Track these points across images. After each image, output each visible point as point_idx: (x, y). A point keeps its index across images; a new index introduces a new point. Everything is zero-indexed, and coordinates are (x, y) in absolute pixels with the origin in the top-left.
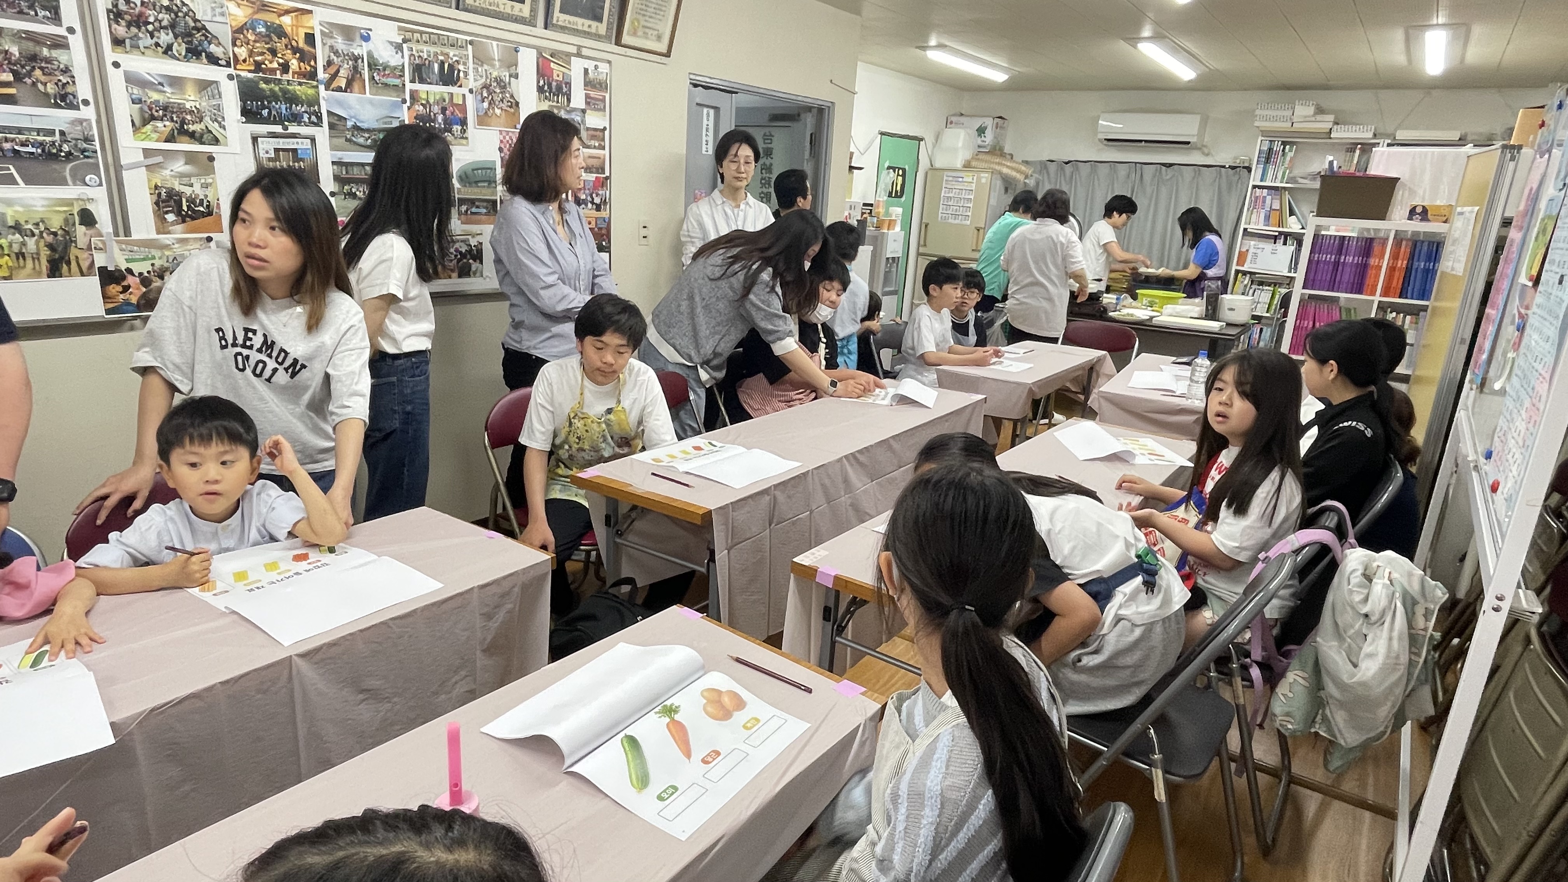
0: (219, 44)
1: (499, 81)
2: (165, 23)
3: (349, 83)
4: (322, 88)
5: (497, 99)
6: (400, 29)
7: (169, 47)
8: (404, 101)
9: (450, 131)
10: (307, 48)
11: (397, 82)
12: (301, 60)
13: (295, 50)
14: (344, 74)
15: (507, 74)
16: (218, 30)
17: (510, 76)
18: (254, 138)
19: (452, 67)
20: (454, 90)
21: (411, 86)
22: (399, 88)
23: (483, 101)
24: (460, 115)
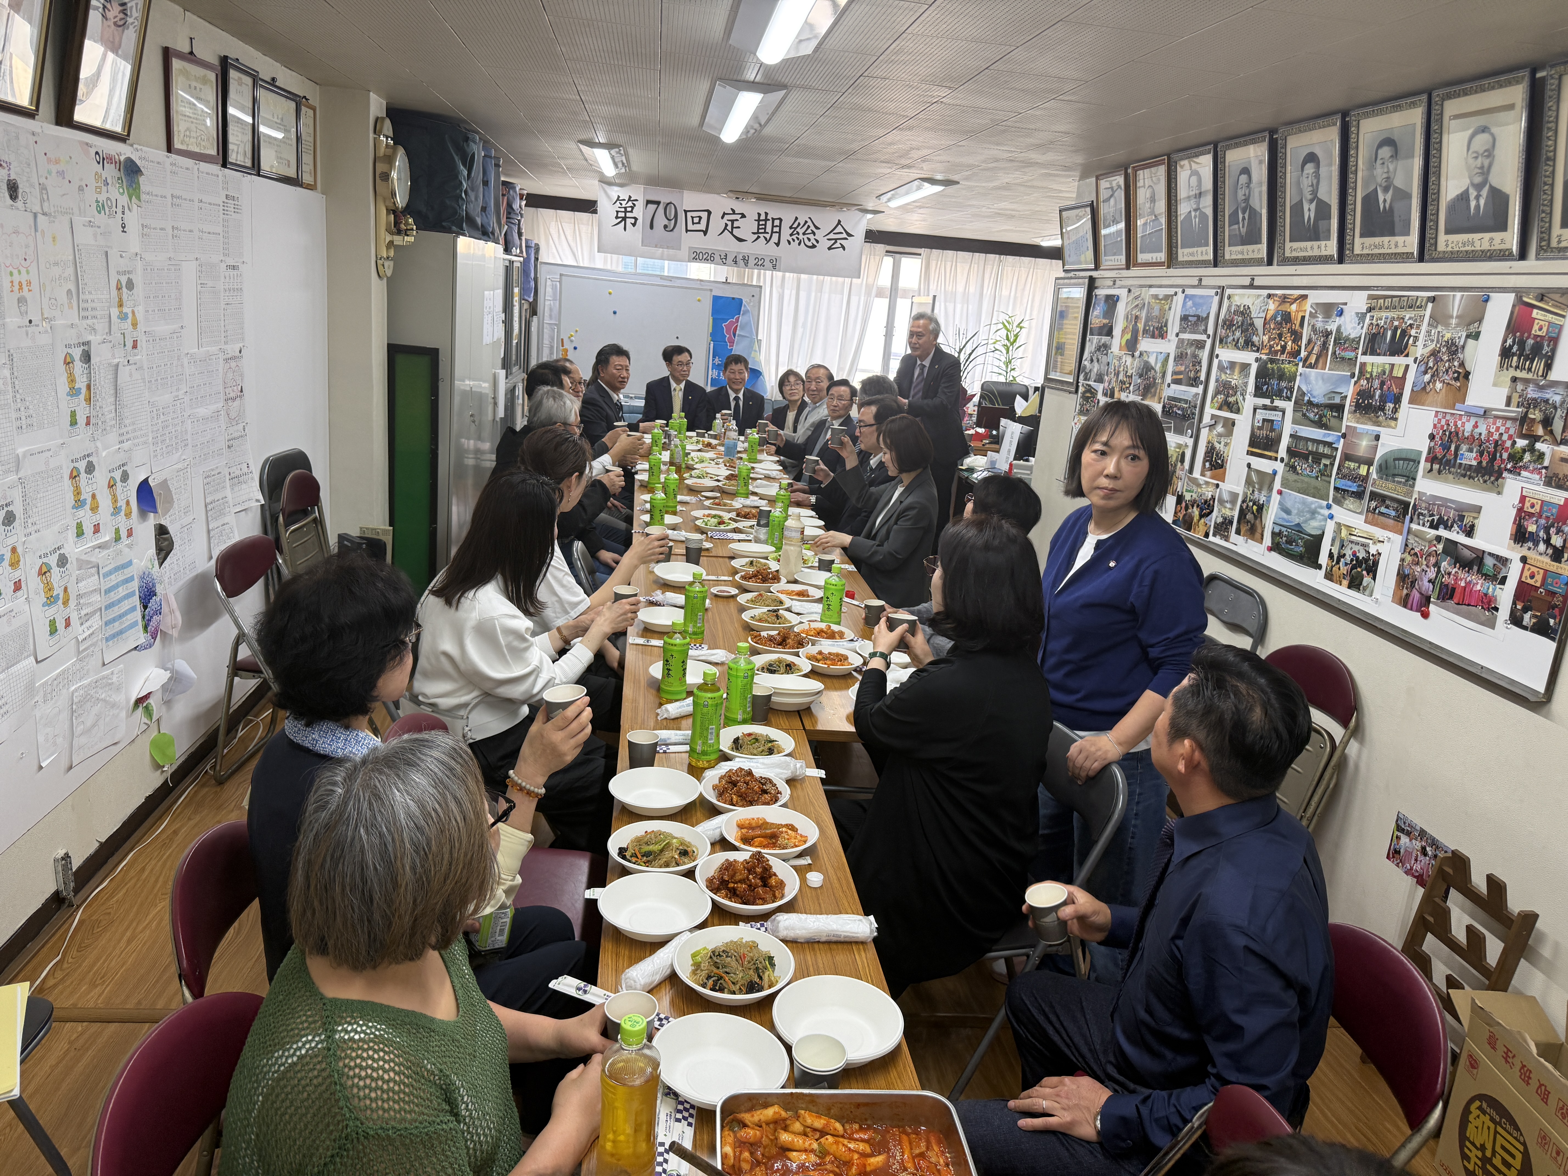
0: (1258, 335)
1: (1452, 345)
3: (1318, 360)
4: (1301, 364)
5: (1445, 368)
6: (1370, 297)
7: (1238, 341)
8: (1353, 375)
9: (1384, 409)
10: (1299, 330)
11: (1351, 355)
12: (1294, 341)
13: (1293, 332)
14: (1316, 350)
15: (1464, 334)
16: (1259, 323)
17: (1468, 337)
18: (1255, 410)
19: (1404, 332)
20: (1399, 361)
21: (1361, 359)
22: (1352, 361)
23: (1425, 373)
24: (1396, 391)
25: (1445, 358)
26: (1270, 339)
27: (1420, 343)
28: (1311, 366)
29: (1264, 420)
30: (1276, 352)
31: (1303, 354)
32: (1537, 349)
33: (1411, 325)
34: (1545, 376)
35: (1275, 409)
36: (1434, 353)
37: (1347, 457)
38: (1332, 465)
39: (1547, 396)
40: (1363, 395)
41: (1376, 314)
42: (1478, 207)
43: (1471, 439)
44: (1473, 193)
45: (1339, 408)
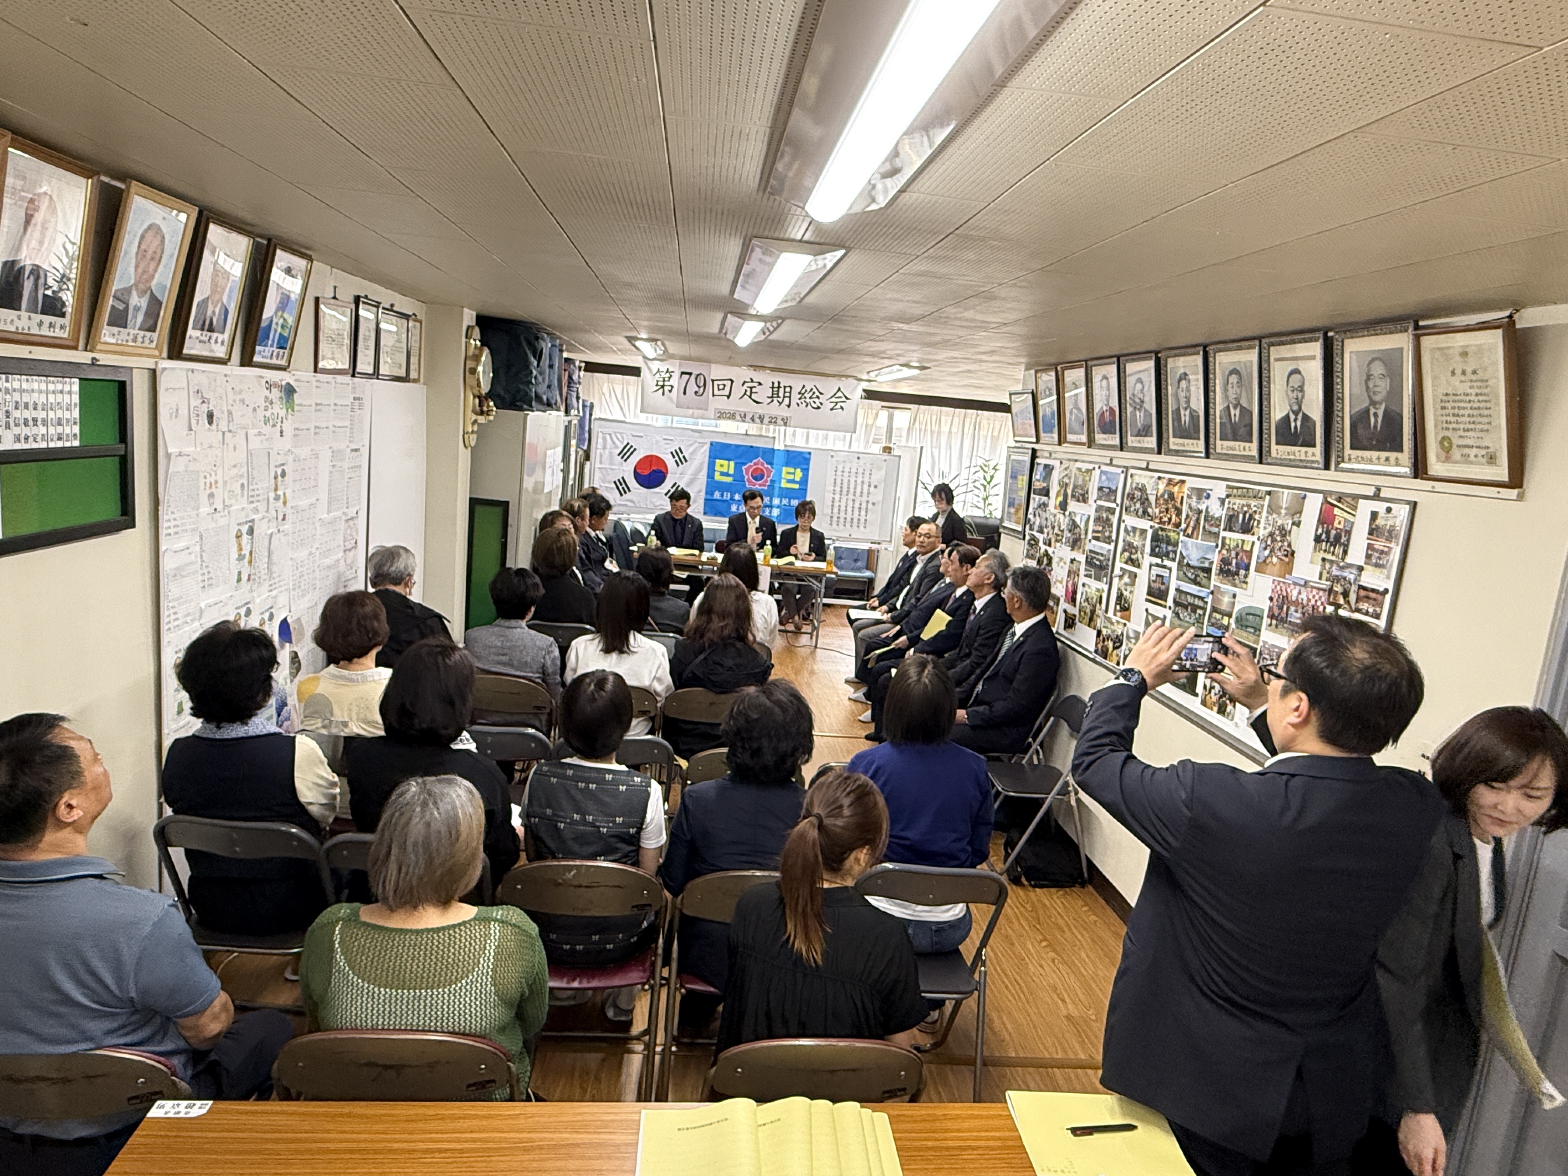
0: (1152, 507)
1: (1283, 529)
3: (1193, 531)
4: (1182, 534)
5: (1279, 547)
6: (1228, 487)
7: (1138, 511)
8: (1217, 546)
9: (1239, 575)
10: (1181, 507)
11: (1215, 530)
12: (1177, 515)
13: (1176, 508)
14: (1192, 524)
15: (1290, 522)
16: (1152, 499)
17: (1293, 524)
18: (1151, 566)
19: (1251, 515)
20: (1247, 537)
21: (1223, 534)
22: (1217, 535)
23: (1265, 549)
24: (1246, 561)
25: (1278, 538)
26: (1160, 512)
27: (1262, 525)
28: (1188, 536)
29: (1157, 576)
30: (1164, 523)
31: (1183, 526)
32: (1338, 538)
33: (1255, 512)
34: (1343, 559)
35: (1164, 567)
36: (1271, 535)
37: (1214, 610)
38: (1204, 614)
39: (1345, 574)
40: (1225, 561)
41: (1232, 500)
42: (1296, 427)
43: (1296, 603)
44: (1292, 417)
45: (1208, 571)
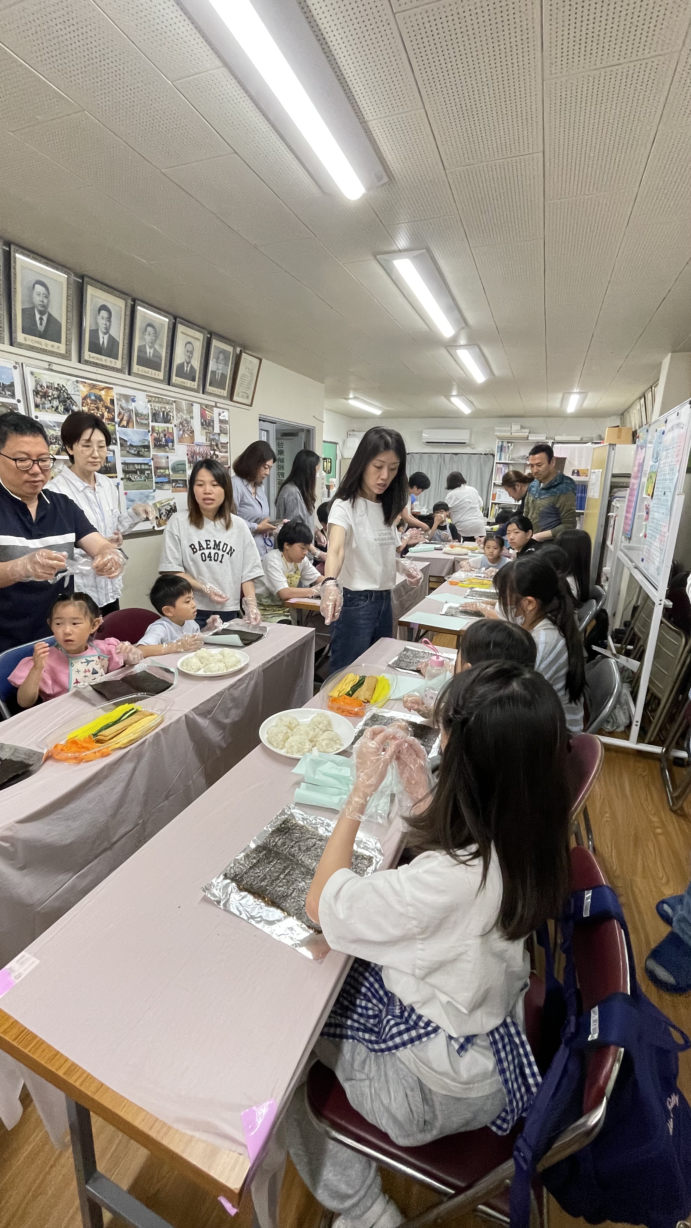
0: (77, 405)
1: (186, 420)
2: (55, 396)
3: (128, 423)
4: (117, 425)
5: (186, 429)
6: (147, 396)
7: (57, 408)
8: (149, 432)
9: (168, 446)
10: (111, 406)
11: (146, 422)
12: (109, 412)
13: (106, 407)
16: (76, 398)
17: (190, 418)
19: (167, 414)
20: (168, 425)
21: (151, 424)
22: (147, 425)
23: (180, 430)
24: (171, 438)
25: (185, 425)
27: (175, 418)
32: (209, 423)
33: (169, 411)
36: (181, 423)
38: (151, 473)
40: (157, 440)
41: (153, 404)
42: (187, 370)
44: (184, 365)
